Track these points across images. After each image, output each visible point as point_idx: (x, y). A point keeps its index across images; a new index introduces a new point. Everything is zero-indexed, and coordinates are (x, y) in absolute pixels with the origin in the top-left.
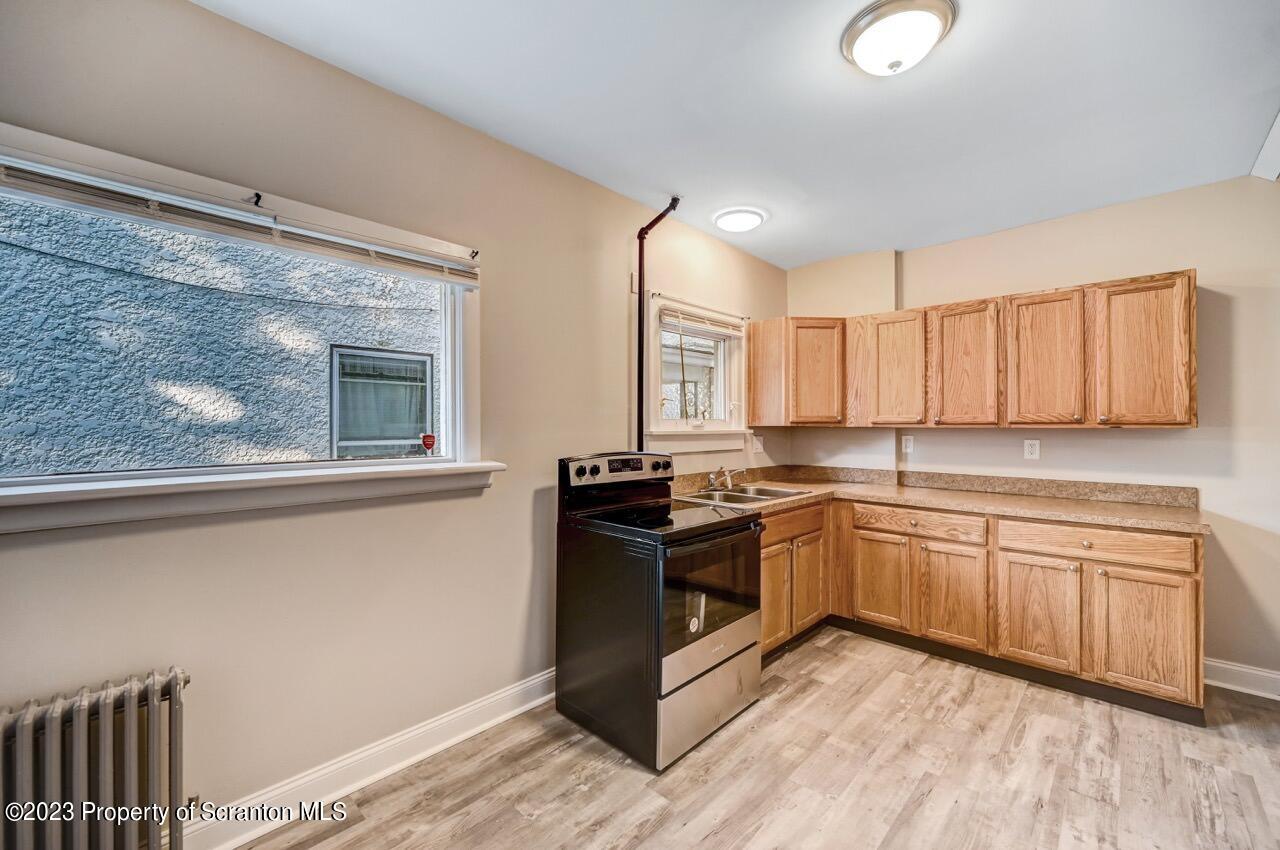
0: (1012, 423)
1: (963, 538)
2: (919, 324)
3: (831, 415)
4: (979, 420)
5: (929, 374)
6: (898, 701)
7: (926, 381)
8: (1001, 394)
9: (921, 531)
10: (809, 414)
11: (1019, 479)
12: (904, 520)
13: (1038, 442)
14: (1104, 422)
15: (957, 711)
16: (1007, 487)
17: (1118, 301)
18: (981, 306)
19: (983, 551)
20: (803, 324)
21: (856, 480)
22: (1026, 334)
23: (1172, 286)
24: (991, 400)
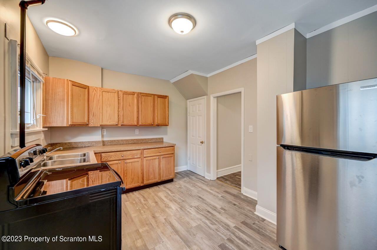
0: (140, 125)
1: (136, 157)
2: (116, 94)
3: (84, 122)
4: (133, 124)
5: (119, 110)
6: (137, 209)
7: (118, 112)
8: (138, 118)
9: (125, 158)
10: (76, 121)
11: (134, 139)
12: (119, 155)
13: (138, 130)
14: (157, 125)
15: (149, 203)
16: (132, 142)
17: (159, 99)
18: (133, 94)
19: (140, 159)
20: (75, 84)
21: (86, 146)
22: (143, 103)
23: (166, 98)
24: (135, 119)
